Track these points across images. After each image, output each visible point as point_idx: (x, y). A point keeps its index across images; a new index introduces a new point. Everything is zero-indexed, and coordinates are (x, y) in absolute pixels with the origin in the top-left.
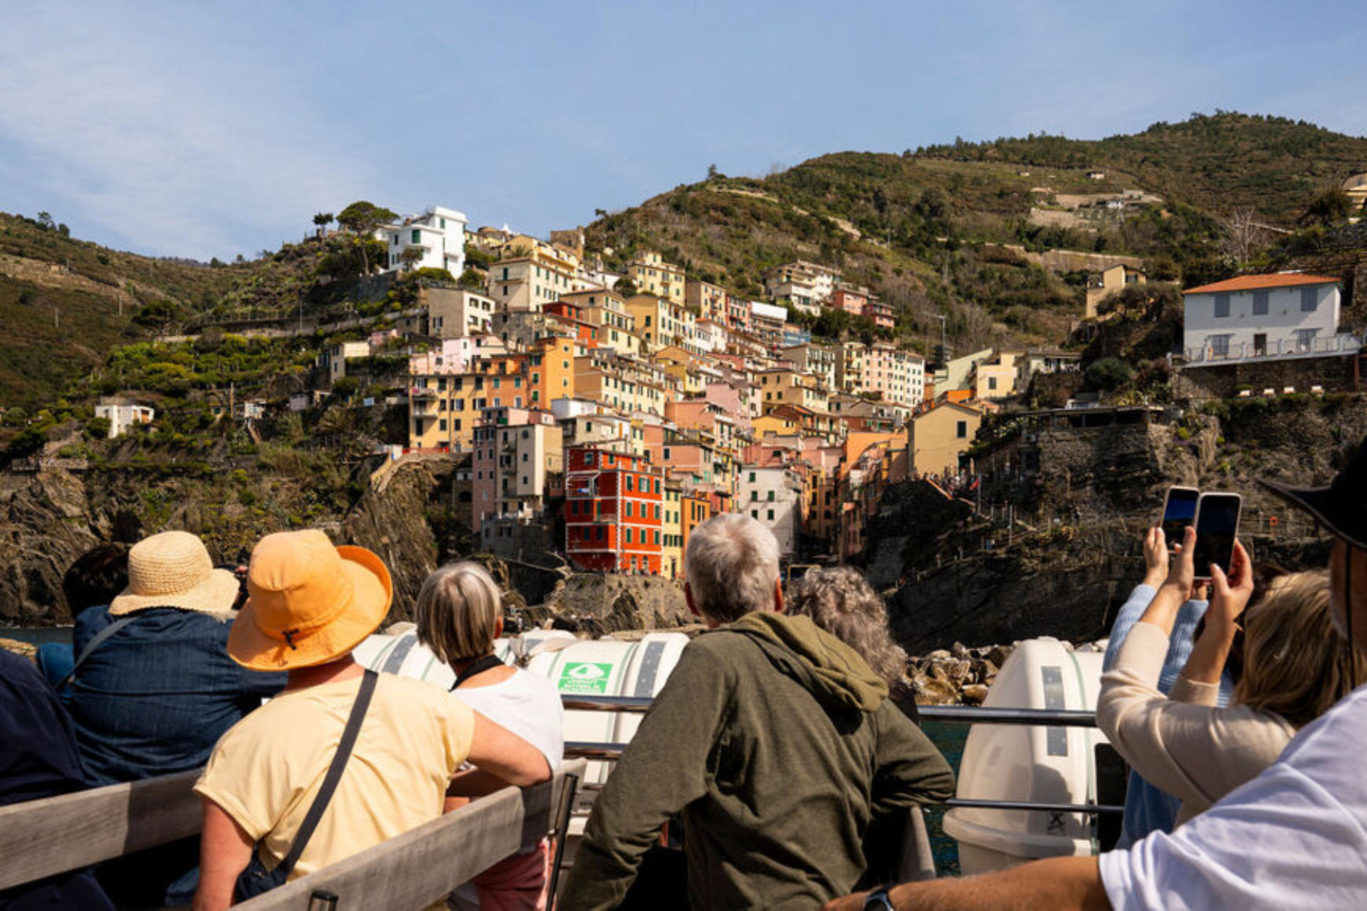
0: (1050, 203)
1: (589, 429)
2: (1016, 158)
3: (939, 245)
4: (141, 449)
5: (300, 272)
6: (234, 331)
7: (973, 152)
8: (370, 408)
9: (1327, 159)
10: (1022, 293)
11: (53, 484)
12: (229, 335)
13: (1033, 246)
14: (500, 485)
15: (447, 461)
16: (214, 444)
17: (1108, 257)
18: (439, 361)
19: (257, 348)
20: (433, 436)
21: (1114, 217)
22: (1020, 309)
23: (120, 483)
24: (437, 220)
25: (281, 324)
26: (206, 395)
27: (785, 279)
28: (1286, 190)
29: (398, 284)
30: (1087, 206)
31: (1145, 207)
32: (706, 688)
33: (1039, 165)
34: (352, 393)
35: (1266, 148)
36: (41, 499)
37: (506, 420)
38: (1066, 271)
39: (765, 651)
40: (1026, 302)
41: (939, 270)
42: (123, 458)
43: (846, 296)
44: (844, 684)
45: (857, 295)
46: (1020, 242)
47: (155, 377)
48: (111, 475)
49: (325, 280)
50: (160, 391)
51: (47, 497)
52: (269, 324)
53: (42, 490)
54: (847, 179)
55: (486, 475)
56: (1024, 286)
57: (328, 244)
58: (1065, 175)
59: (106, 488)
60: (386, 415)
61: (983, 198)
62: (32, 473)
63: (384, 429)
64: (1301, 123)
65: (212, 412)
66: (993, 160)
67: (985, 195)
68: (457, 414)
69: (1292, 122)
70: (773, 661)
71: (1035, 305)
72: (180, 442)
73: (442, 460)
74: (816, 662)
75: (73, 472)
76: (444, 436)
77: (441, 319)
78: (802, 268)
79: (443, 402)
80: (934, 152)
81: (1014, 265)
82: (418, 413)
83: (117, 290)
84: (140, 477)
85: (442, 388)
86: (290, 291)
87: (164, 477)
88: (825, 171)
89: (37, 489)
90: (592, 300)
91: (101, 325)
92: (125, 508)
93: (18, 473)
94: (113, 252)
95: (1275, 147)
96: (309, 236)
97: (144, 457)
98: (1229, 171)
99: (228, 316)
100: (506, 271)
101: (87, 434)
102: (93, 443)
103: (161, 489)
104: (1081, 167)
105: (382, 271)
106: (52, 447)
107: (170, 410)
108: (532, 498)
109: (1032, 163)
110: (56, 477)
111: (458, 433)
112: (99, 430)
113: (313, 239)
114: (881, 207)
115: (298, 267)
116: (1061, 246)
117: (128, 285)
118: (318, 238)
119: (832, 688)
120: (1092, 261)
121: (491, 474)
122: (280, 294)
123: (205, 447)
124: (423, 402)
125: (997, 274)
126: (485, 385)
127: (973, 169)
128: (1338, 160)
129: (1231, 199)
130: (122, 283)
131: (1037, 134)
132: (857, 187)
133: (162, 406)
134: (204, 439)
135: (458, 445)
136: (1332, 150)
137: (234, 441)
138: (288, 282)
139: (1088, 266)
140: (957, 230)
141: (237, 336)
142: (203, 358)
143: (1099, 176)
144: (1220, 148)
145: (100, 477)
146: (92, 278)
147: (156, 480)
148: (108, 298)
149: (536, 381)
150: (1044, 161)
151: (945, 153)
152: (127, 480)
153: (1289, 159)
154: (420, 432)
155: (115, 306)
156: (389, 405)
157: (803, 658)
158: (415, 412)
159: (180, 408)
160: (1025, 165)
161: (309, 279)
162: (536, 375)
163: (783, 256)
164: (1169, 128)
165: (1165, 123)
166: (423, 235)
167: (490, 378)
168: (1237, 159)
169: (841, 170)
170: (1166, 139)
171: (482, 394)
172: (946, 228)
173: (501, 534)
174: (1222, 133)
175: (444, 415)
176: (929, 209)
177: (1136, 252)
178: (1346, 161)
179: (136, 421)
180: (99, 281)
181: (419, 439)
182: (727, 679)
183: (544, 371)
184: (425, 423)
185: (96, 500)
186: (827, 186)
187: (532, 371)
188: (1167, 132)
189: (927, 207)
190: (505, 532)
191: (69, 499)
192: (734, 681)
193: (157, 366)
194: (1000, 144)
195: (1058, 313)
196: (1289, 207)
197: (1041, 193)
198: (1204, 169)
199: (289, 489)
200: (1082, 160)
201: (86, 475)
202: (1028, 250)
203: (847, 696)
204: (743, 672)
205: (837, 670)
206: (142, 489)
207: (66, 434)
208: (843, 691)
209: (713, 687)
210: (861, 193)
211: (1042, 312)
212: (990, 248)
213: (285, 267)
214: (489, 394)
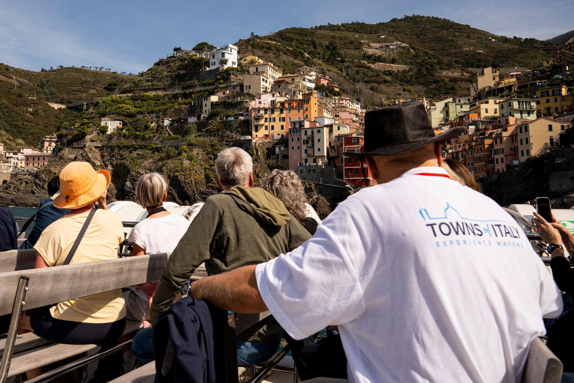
0: (368, 46)
1: (339, 129)
2: (352, 30)
3: (338, 61)
4: (122, 138)
5: (169, 70)
6: (147, 92)
7: (336, 28)
8: (231, 121)
9: (458, 32)
10: (373, 79)
11: (90, 152)
12: (145, 93)
13: (370, 61)
14: (303, 152)
15: (270, 142)
16: (154, 136)
17: (397, 65)
18: (260, 103)
19: (157, 98)
20: (262, 132)
21: (393, 51)
22: (375, 85)
23: (116, 152)
24: (229, 49)
25: (164, 89)
26: (144, 117)
27: (302, 73)
28: (447, 42)
29: (220, 73)
30: (382, 47)
31: (403, 47)
32: (211, 216)
33: (360, 33)
34: (218, 115)
35: (436, 27)
36: (86, 158)
37: (304, 126)
38: (383, 71)
39: (236, 202)
40: (375, 82)
41: (342, 71)
42: (114, 142)
43: (322, 79)
44: (268, 215)
45: (325, 79)
46: (366, 60)
47: (120, 110)
48: (112, 148)
49: (181, 72)
50: (125, 116)
51: (89, 158)
52: (159, 89)
53: (87, 155)
54: (299, 37)
55: (296, 148)
56: (373, 76)
57: (179, 59)
58: (371, 36)
59: (110, 154)
60: (240, 124)
61: (345, 44)
62: (83, 148)
63: (240, 129)
64: (444, 19)
65: (149, 123)
66: (344, 31)
67: (345, 43)
68: (272, 124)
69: (441, 19)
70: (239, 206)
71: (379, 83)
72: (139, 135)
73: (269, 142)
74: (258, 206)
75: (96, 147)
76: (267, 132)
77: (250, 86)
78: (306, 68)
79: (266, 119)
80: (321, 27)
81: (366, 68)
82: (256, 123)
83: (13, 80)
84: (125, 149)
85: (266, 113)
86: (167, 76)
87: (136, 149)
88: (290, 34)
89: (84, 155)
90: (293, 79)
91: (10, 93)
92: (119, 162)
93: (76, 148)
94: (9, 67)
95: (439, 27)
96: (169, 56)
97: (123, 141)
98: (425, 35)
99: (141, 86)
100: (257, 68)
101: (99, 132)
102: (101, 137)
103: (134, 154)
104: (376, 33)
105: (208, 69)
106: (88, 137)
107: (130, 123)
108: (322, 157)
109: (357, 32)
110: (91, 149)
111: (273, 131)
112: (103, 130)
113: (171, 57)
114: (315, 47)
115: (168, 67)
116: (380, 62)
117: (16, 78)
118: (173, 57)
119: (264, 217)
120: (391, 67)
121: (299, 147)
122: (162, 77)
123: (150, 137)
124: (258, 119)
125: (362, 72)
126: (284, 112)
127: (337, 34)
128: (462, 32)
129: (428, 45)
130: (14, 78)
131: (355, 22)
132: (303, 40)
133: (126, 121)
134: (148, 134)
135: (273, 136)
136: (459, 29)
137: (163, 135)
138: (165, 73)
139: (390, 69)
140: (343, 55)
141: (148, 94)
142: (136, 102)
143: (383, 37)
144: (419, 27)
145: (107, 149)
146: (4, 76)
147: (132, 150)
148: (11, 83)
149: (307, 110)
150: (362, 31)
151: (326, 28)
152: (119, 151)
153: (445, 32)
154: (257, 131)
155: (13, 86)
156: (240, 120)
157: (252, 204)
158: (254, 123)
159: (134, 122)
160: (355, 32)
161: (174, 71)
162: (307, 108)
163: (292, 65)
164: (398, 20)
165: (396, 19)
166: (226, 54)
167: (286, 109)
168: (427, 31)
169: (296, 34)
170: (399, 24)
171: (283, 115)
172: (339, 55)
173: (310, 172)
174: (418, 22)
175: (267, 124)
176: (332, 48)
177: (406, 64)
178: (465, 33)
179: (117, 127)
180: (7, 77)
181: (256, 133)
182: (220, 213)
183: (310, 106)
184: (259, 128)
185: (105, 159)
186: (292, 40)
187: (305, 106)
188: (398, 22)
189: (331, 47)
190: (311, 171)
191: (96, 158)
192: (222, 214)
193: (121, 105)
194: (343, 25)
195: (388, 86)
196: (450, 48)
197: (364, 42)
198: (416, 34)
199: (202, 154)
200: (374, 31)
201: (101, 149)
202: (369, 63)
203: (269, 219)
204: (226, 210)
205: (266, 209)
206: (126, 153)
207: (92, 133)
208: (268, 217)
209: (214, 216)
210: (304, 42)
211: (382, 86)
212: (356, 62)
213: (161, 68)
214: (286, 115)
